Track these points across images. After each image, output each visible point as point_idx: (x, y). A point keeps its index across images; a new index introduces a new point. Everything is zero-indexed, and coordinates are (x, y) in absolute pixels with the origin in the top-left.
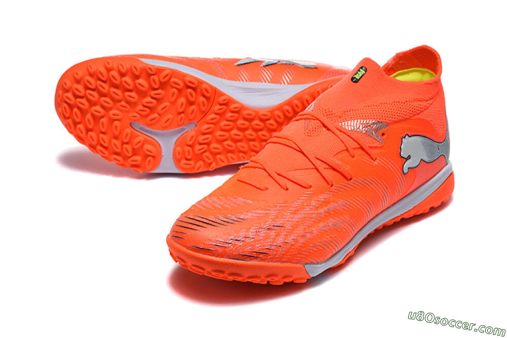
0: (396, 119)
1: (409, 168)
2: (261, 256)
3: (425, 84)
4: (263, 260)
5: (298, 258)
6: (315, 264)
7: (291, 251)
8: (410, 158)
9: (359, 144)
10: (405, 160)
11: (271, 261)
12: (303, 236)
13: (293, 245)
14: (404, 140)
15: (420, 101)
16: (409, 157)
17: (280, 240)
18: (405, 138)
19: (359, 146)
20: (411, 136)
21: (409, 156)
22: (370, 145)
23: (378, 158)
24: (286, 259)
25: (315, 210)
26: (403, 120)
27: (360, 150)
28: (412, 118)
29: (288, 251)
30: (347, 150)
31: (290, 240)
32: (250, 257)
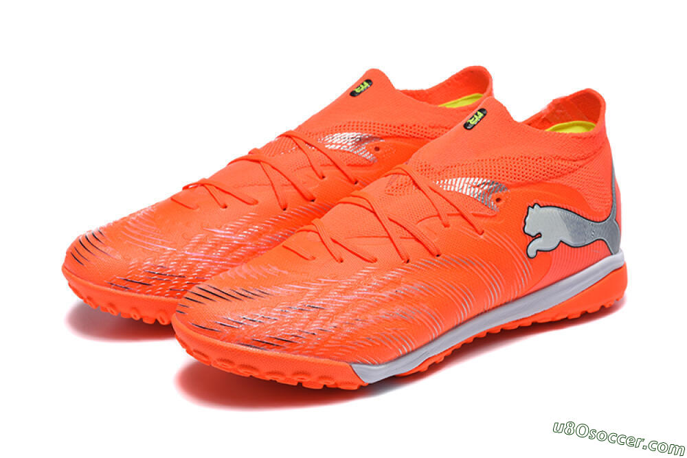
0: (520, 181)
1: (538, 251)
2: (285, 344)
3: (572, 137)
4: (288, 351)
5: (341, 354)
6: (369, 364)
7: (330, 342)
8: (541, 237)
9: (458, 210)
10: (531, 239)
11: (300, 353)
12: (351, 324)
13: (333, 335)
14: (530, 209)
15: (563, 159)
16: (539, 235)
17: (315, 326)
18: (533, 207)
19: (457, 212)
20: (544, 206)
21: (540, 233)
22: (476, 213)
23: (485, 230)
24: (322, 353)
25: (375, 291)
26: (533, 183)
27: (460, 217)
28: (548, 182)
29: (326, 342)
30: (439, 215)
31: (330, 327)
32: (269, 345)
